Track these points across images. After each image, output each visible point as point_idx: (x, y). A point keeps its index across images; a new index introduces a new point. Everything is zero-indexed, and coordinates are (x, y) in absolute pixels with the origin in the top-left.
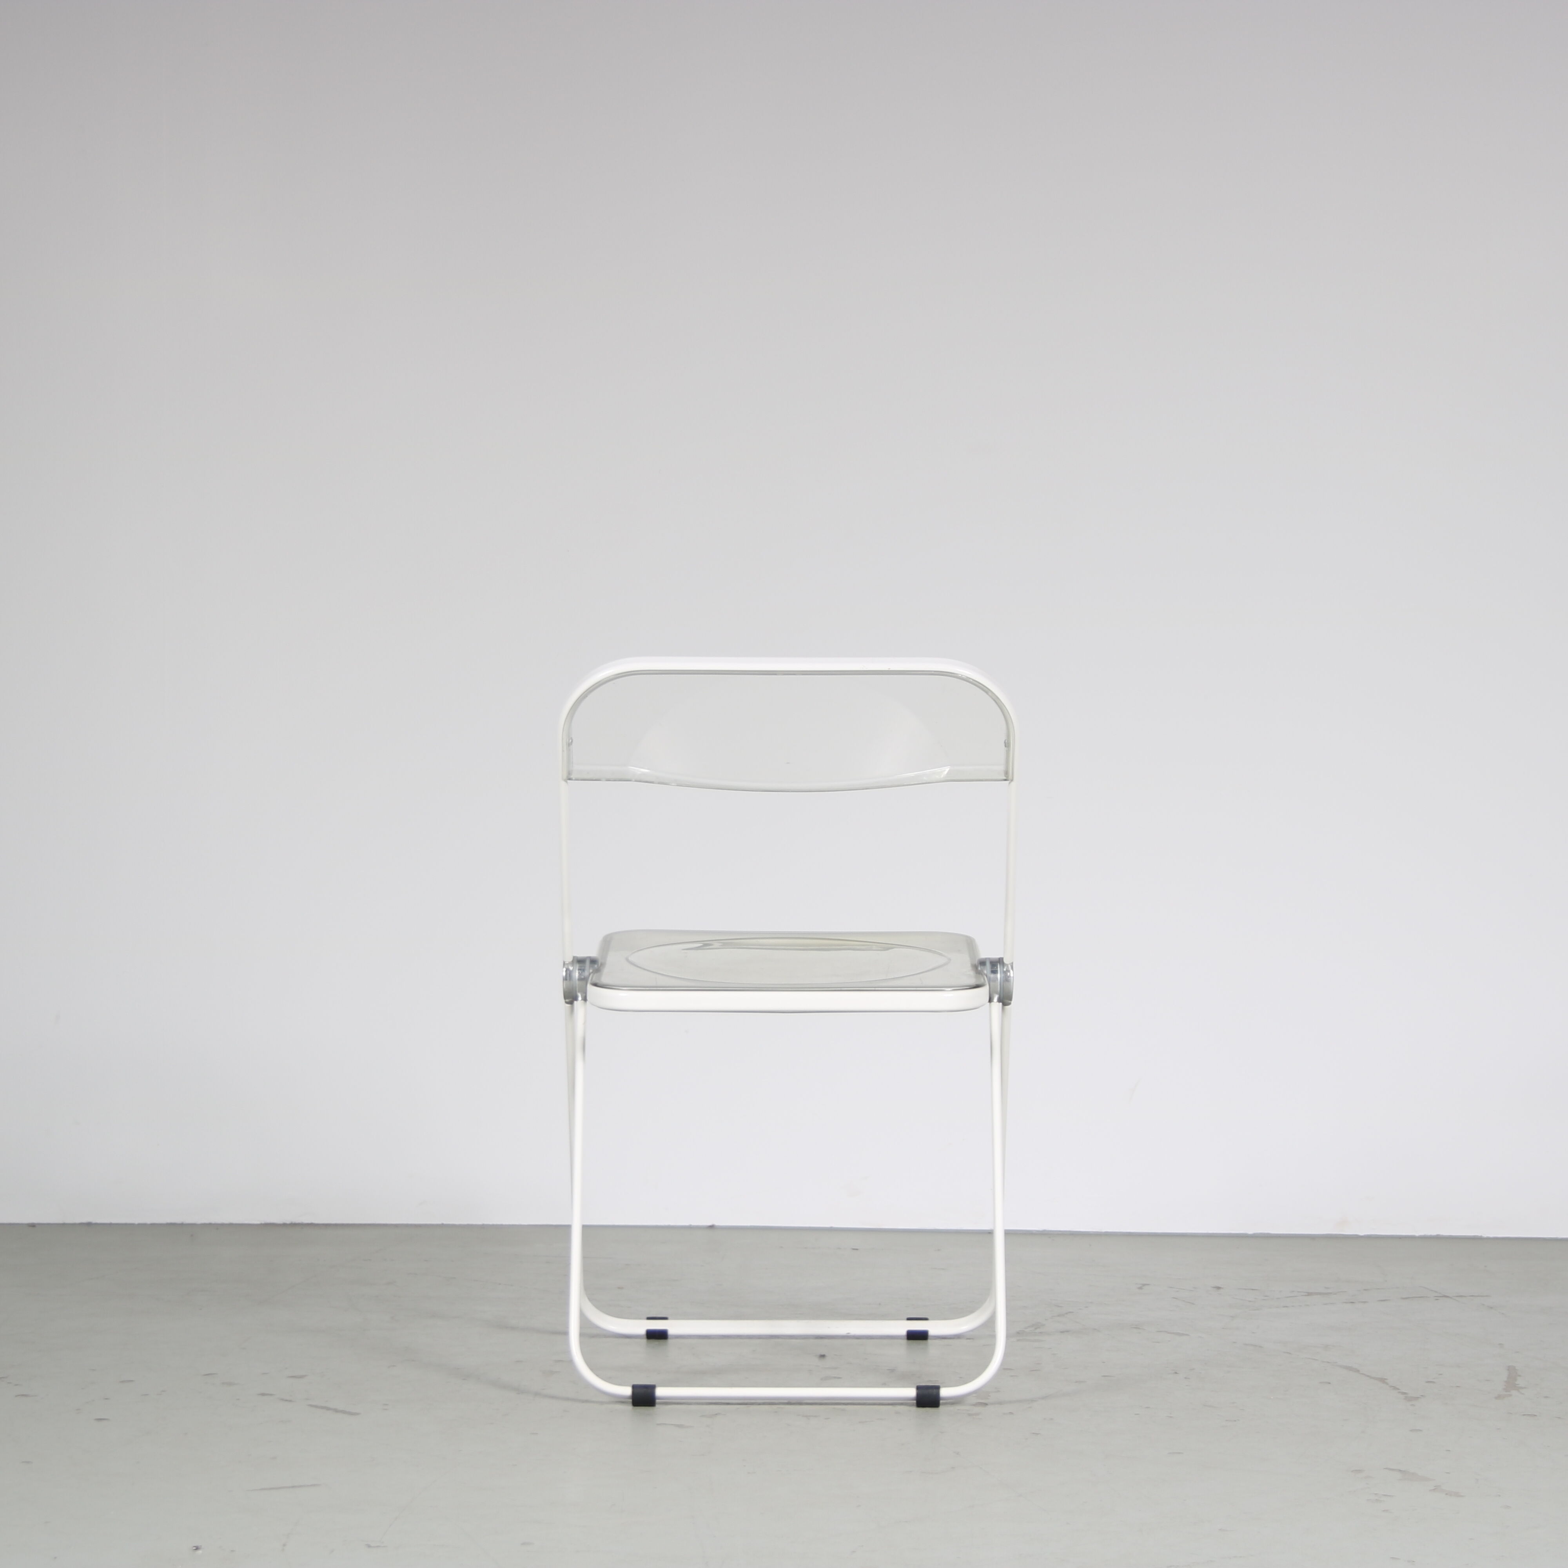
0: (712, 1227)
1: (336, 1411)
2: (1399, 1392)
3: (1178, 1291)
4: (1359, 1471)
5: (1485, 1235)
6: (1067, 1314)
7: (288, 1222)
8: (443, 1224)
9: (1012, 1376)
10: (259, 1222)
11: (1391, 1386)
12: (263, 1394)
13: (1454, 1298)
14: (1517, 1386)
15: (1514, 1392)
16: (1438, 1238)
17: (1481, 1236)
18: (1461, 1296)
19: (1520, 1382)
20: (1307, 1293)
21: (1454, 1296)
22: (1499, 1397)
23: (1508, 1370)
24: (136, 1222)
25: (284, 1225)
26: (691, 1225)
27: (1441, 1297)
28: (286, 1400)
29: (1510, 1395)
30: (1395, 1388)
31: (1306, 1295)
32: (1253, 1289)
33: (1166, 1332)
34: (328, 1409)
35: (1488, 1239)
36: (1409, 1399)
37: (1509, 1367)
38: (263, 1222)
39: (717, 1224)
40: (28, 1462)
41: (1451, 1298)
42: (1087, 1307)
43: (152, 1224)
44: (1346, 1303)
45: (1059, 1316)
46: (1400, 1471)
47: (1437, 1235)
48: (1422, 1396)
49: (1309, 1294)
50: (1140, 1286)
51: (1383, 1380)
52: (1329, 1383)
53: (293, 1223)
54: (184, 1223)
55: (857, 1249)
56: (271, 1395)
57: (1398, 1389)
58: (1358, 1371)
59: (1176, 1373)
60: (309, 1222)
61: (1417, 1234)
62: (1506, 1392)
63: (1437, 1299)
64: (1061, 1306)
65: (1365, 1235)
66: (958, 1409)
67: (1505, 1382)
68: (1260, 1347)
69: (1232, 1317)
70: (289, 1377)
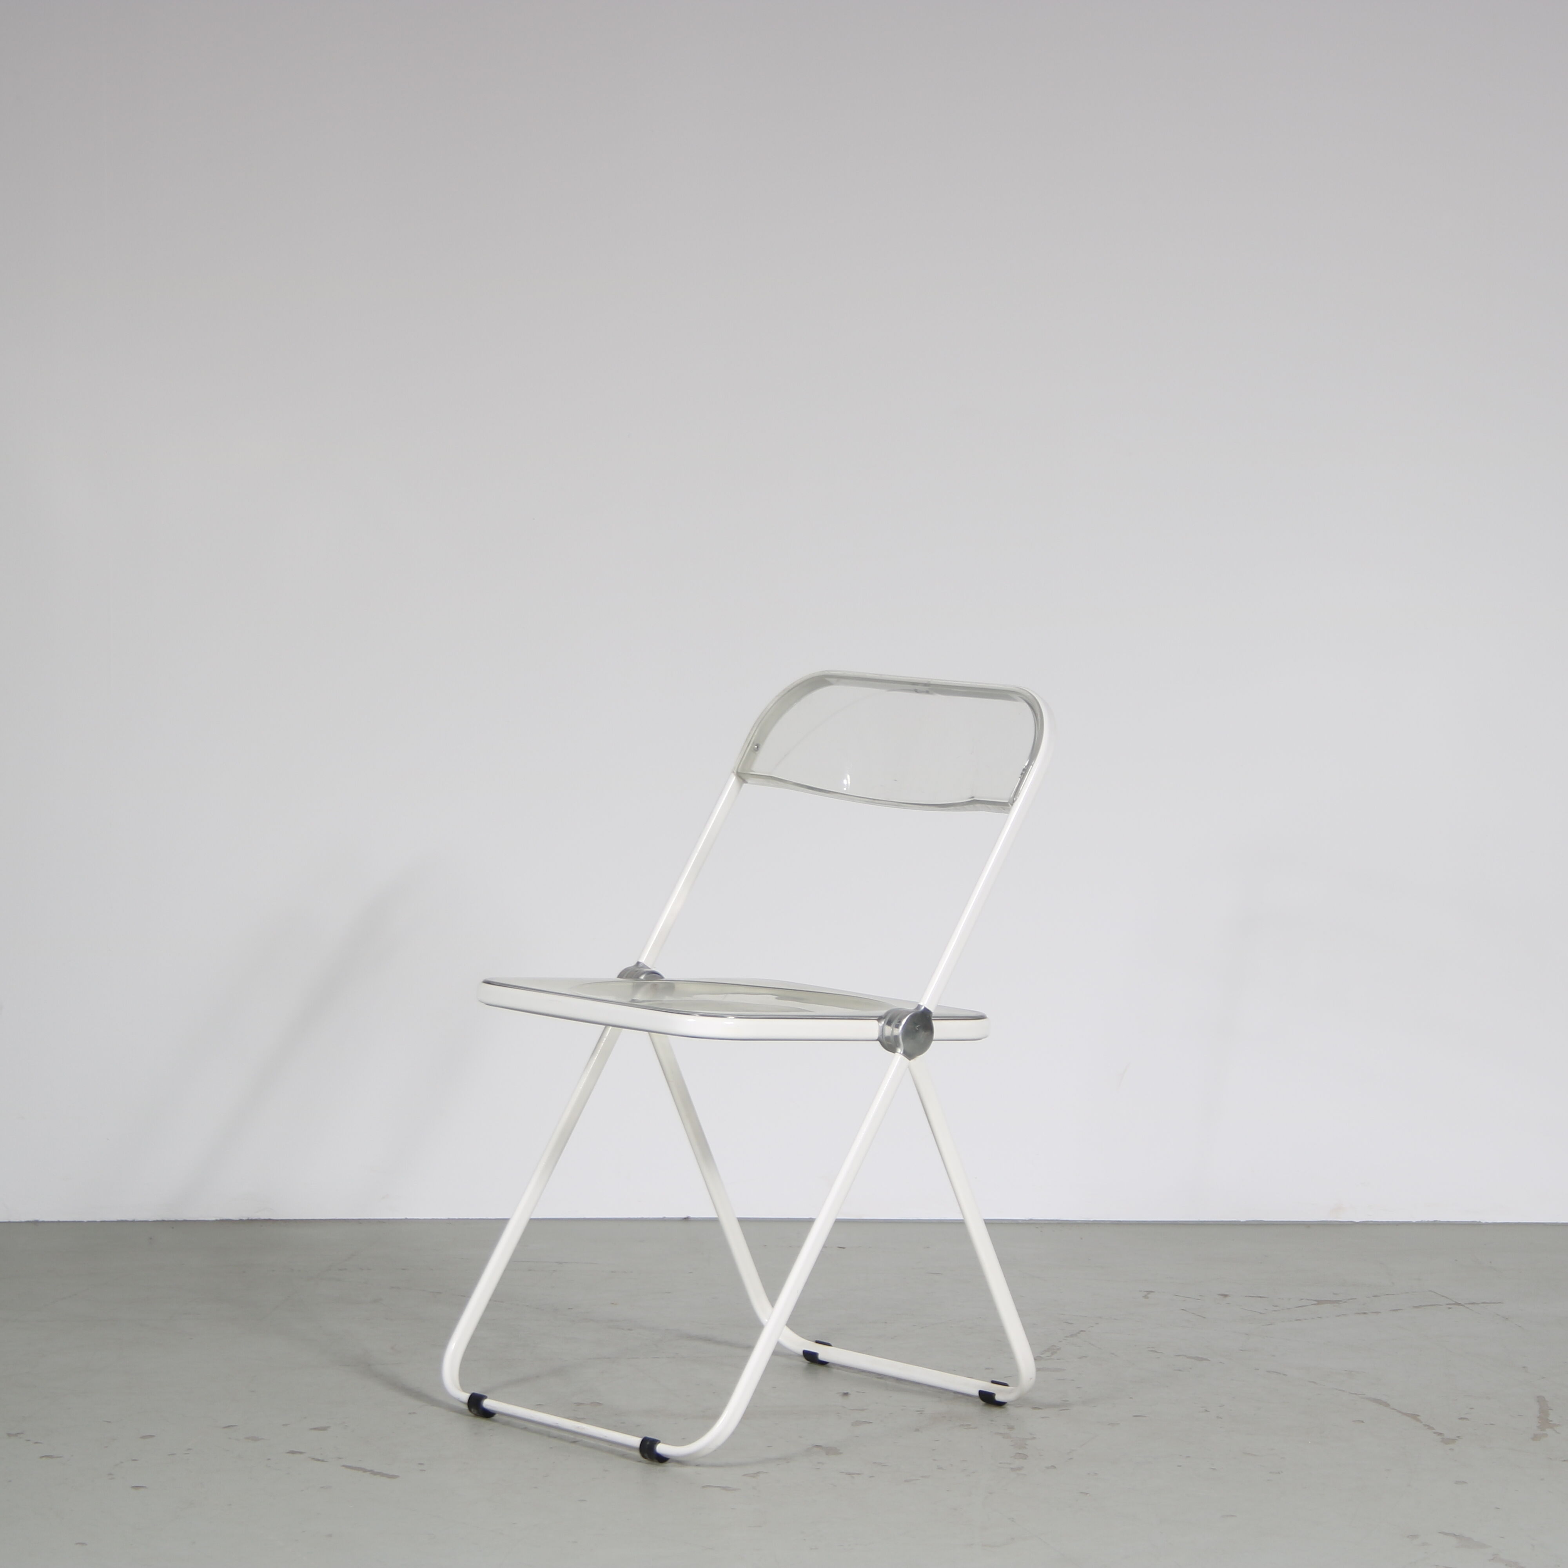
0: (686, 1219)
1: (373, 1472)
2: (1434, 1429)
3: (1185, 1300)
4: (1414, 1536)
5: (1483, 1221)
6: (1079, 1333)
7: (244, 1219)
8: (406, 1219)
9: (1043, 1418)
10: (214, 1219)
11: (1425, 1425)
12: (293, 1452)
13: (1466, 1305)
14: (1550, 1422)
15: (1549, 1431)
16: (1435, 1224)
17: (1480, 1222)
18: (1473, 1303)
19: (1553, 1417)
20: (1315, 1301)
21: (1466, 1304)
22: (1535, 1438)
23: (1538, 1402)
24: (85, 1220)
25: (241, 1221)
26: (665, 1217)
27: (1454, 1304)
28: (318, 1460)
29: (1546, 1435)
30: (1430, 1428)
31: (1315, 1304)
32: (1260, 1297)
33: (1185, 1356)
34: (365, 1471)
35: (1487, 1224)
36: (1447, 1441)
37: (1538, 1397)
38: (218, 1219)
39: (692, 1216)
40: (83, 1544)
41: (1462, 1305)
42: (1097, 1324)
43: (101, 1222)
44: (1359, 1313)
45: (1072, 1336)
46: (1455, 1535)
47: (1435, 1221)
48: (1458, 1437)
49: (1320, 1302)
50: (1145, 1293)
51: (1415, 1417)
52: (1363, 1422)
53: (250, 1218)
54: (136, 1220)
55: (844, 1248)
56: (301, 1453)
57: (1433, 1429)
58: (1387, 1405)
59: (1207, 1411)
60: (266, 1218)
61: (1414, 1220)
62: (1541, 1430)
63: (1450, 1308)
64: (1071, 1324)
65: (1360, 1222)
66: (1000, 1463)
67: (1538, 1417)
68: (1284, 1375)
69: (1247, 1334)
70: (311, 1429)
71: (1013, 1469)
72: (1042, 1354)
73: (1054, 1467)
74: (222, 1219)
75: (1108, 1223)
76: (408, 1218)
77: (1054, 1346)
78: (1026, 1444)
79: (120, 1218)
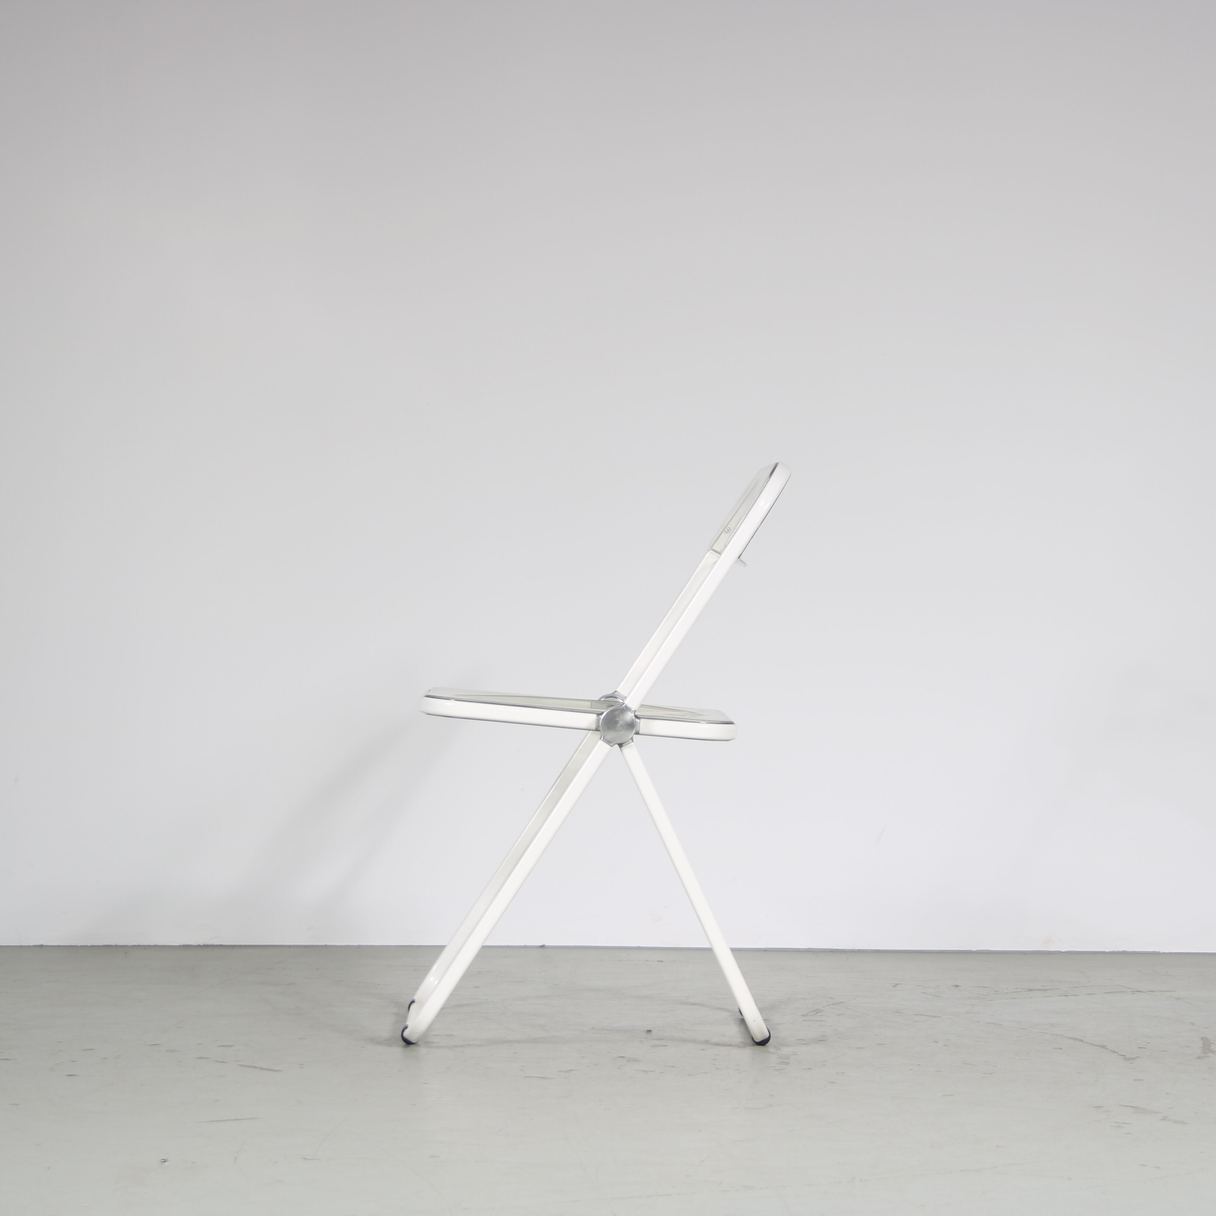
0: (543, 947)
1: (262, 1069)
2: (1119, 1055)
3: (924, 988)
4: (1100, 1107)
5: (1161, 951)
6: (839, 1003)
11: (1111, 1051)
12: (201, 1058)
13: (1147, 992)
15: (1210, 1055)
17: (1159, 952)
18: (1152, 991)
22: (1199, 1058)
23: (1202, 1040)
25: (199, 946)
26: (526, 945)
27: (1136, 991)
28: (221, 1062)
29: (1208, 1056)
30: (1114, 1052)
31: (1027, 991)
32: (984, 987)
33: (922, 1015)
34: (255, 1068)
35: (1164, 953)
36: (1127, 1059)
37: (1202, 1038)
38: (182, 944)
39: (546, 944)
40: (16, 1104)
41: (1144, 992)
42: (854, 999)
44: (1061, 996)
45: (833, 1004)
46: (1132, 1107)
48: (1137, 1057)
49: (1030, 990)
50: (893, 985)
51: (1103, 1047)
52: (1061, 1049)
53: (206, 944)
54: (118, 945)
55: (662, 962)
56: (207, 1058)
57: (1117, 1053)
58: (1081, 1041)
60: (219, 944)
61: (1107, 951)
62: (1204, 1054)
63: (1133, 993)
64: (833, 998)
65: (1065, 951)
66: (766, 1066)
67: (1202, 1047)
68: (1000, 1025)
69: (972, 1005)
70: (219, 1046)
71: (776, 1070)
72: (809, 1013)
73: (810, 1069)
74: (184, 944)
75: (870, 951)
76: (328, 944)
77: (819, 1009)
78: (789, 1057)
79: (106, 944)
